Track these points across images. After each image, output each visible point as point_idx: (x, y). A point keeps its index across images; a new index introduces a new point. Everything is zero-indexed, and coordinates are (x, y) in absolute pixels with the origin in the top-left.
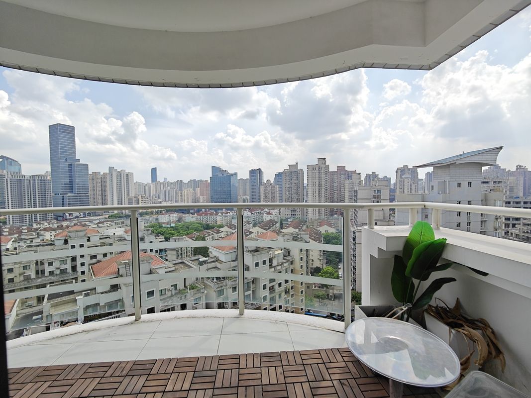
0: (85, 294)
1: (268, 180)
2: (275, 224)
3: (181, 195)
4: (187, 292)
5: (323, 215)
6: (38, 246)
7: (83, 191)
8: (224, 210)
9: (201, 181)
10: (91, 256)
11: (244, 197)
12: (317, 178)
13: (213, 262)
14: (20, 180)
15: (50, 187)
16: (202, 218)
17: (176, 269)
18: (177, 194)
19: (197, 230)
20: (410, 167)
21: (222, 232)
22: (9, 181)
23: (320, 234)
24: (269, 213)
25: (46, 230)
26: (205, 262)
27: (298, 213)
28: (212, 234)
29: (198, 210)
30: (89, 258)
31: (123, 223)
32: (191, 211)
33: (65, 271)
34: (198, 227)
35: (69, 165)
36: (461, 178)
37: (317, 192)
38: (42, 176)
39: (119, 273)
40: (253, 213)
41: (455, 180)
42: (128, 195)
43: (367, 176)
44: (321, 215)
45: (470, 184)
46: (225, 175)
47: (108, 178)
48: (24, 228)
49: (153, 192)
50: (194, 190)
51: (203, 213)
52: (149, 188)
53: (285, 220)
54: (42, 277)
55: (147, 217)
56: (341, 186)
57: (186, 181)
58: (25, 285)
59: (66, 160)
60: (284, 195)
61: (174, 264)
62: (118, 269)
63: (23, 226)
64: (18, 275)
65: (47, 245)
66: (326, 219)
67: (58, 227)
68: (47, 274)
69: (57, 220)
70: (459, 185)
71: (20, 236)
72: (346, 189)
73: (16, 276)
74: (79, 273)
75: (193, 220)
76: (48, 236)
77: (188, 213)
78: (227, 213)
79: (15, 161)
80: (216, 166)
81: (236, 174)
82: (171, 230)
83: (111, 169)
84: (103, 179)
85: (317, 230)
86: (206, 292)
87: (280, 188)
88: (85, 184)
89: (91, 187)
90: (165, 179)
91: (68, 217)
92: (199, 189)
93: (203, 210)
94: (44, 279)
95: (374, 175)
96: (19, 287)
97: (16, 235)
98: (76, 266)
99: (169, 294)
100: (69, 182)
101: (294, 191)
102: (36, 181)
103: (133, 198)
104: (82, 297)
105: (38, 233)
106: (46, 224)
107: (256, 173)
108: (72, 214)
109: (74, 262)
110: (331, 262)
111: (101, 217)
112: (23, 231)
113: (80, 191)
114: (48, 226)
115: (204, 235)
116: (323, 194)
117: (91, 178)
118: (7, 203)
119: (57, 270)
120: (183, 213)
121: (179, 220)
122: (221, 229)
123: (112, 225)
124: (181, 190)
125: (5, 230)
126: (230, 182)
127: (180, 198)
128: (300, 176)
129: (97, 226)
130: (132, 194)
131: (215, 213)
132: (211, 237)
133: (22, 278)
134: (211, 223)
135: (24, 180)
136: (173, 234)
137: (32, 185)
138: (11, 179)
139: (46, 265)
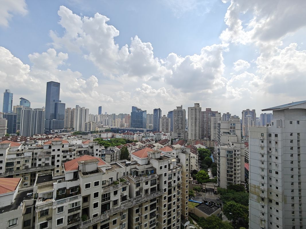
0: (59, 181)
1: (164, 115)
2: (169, 142)
3: (114, 123)
4: (119, 183)
5: (197, 137)
6: (35, 149)
7: (61, 118)
8: (138, 132)
9: (126, 114)
10: (63, 156)
11: (150, 125)
12: (194, 115)
13: (134, 164)
14: (29, 111)
15: (44, 115)
16: (125, 136)
17: (112, 168)
18: (112, 121)
19: (123, 143)
20: (251, 110)
21: (137, 145)
22: (23, 111)
23: (196, 149)
24: (164, 135)
25: (39, 139)
26: (129, 164)
27: (182, 136)
28: (131, 146)
29: (123, 131)
30: (62, 157)
31: (81, 137)
32: (120, 132)
33: (48, 164)
34: (123, 141)
35: (55, 103)
36: (292, 118)
37: (194, 123)
38: (40, 109)
39: (79, 169)
40: (155, 134)
41: (288, 119)
42: (85, 121)
43: (224, 115)
44: (196, 137)
45: (298, 122)
46: (140, 112)
47: (75, 111)
48: (28, 137)
49: (99, 120)
50: (122, 119)
51: (126, 133)
52: (97, 118)
53: (174, 140)
54: (34, 168)
55: (95, 134)
56: (209, 120)
57: (117, 114)
58: (25, 172)
59: (54, 101)
60: (174, 125)
61: (111, 165)
62: (79, 166)
63: (28, 136)
64: (22, 165)
65: (39, 148)
66: (199, 140)
67: (46, 138)
68: (37, 166)
69: (46, 134)
70: (291, 123)
71: (26, 142)
72: (212, 122)
73: (21, 166)
74: (56, 166)
75: (120, 137)
76: (40, 143)
77: (118, 133)
78: (140, 134)
79: (28, 101)
80: (135, 106)
81: (146, 111)
82: (108, 142)
83: (77, 106)
84: (73, 112)
85: (194, 147)
86: (129, 184)
87: (171, 120)
88: (62, 114)
89: (65, 116)
90: (106, 113)
91: (52, 133)
92: (124, 119)
93: (126, 131)
94: (35, 169)
95: (228, 115)
96: (22, 173)
97: (24, 142)
98: (54, 161)
99: (107, 184)
100: (55, 113)
101: (180, 122)
102: (37, 112)
103: (88, 123)
104: (57, 183)
105: (35, 141)
106: (40, 136)
107: (157, 111)
108: (54, 131)
109: (53, 159)
110: (203, 168)
111: (69, 133)
112: (27, 139)
113: (59, 118)
114: (41, 137)
115: (127, 146)
116: (197, 125)
117: (66, 111)
118: (21, 123)
119: (43, 164)
120: (115, 132)
121: (113, 137)
122: (137, 143)
123: (75, 138)
124: (114, 119)
125: (19, 138)
126: (142, 115)
127: (113, 124)
128: (184, 113)
129: (67, 138)
130: (87, 121)
131: (133, 133)
132: (130, 148)
133: (24, 167)
134: (130, 139)
135: (31, 111)
136: (109, 145)
137: (35, 114)
138: (24, 110)
139: (38, 160)
